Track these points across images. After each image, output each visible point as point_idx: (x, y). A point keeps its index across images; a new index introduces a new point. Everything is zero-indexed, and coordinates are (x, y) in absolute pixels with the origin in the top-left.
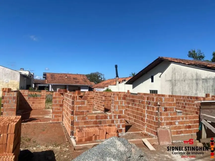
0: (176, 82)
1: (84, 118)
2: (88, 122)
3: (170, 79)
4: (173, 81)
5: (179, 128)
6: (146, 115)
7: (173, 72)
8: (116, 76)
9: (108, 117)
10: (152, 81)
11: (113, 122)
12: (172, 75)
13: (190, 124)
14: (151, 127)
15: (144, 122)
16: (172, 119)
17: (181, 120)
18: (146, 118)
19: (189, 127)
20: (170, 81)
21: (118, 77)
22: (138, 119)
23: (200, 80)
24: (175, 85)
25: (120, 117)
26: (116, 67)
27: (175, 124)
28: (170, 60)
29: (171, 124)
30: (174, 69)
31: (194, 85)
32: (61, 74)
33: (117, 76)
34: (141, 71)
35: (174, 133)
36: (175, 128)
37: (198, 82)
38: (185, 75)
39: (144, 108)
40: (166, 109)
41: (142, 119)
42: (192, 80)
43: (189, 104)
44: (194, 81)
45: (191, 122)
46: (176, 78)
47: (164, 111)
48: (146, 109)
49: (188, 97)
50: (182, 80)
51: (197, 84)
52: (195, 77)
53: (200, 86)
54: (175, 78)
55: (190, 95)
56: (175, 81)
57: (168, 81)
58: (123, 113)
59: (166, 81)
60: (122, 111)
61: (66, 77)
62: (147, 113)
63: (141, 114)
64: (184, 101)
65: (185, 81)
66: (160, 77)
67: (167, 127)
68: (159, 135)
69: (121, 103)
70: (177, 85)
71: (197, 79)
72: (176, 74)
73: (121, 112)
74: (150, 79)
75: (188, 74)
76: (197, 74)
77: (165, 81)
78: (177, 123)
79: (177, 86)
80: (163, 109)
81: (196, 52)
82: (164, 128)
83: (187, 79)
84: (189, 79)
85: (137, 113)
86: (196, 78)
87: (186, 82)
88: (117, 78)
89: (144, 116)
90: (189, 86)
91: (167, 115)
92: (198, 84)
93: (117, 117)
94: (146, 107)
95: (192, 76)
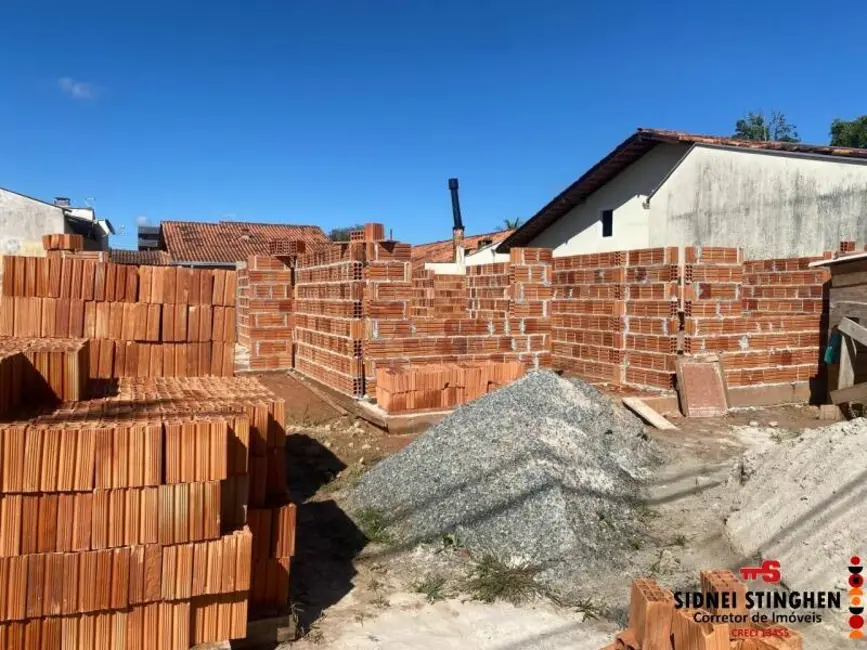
0: (713, 221)
1: (401, 329)
2: (416, 342)
3: (689, 209)
4: (702, 216)
5: (752, 360)
6: (626, 319)
7: (700, 180)
8: (453, 225)
9: (491, 327)
10: (607, 232)
11: (506, 344)
12: (698, 194)
13: (789, 348)
14: (646, 360)
15: (619, 345)
16: (728, 326)
17: (759, 332)
18: (626, 332)
19: (786, 358)
20: (689, 216)
21: (463, 228)
22: (588, 340)
23: (810, 203)
24: (710, 232)
25: (531, 327)
26: (454, 185)
27: (738, 347)
28: (686, 139)
29: (723, 344)
30: (705, 169)
31: (788, 223)
32: (223, 225)
33: (458, 225)
34: (563, 194)
35: (733, 378)
36: (738, 360)
37: (802, 209)
38: (748, 188)
39: (618, 295)
40: (707, 291)
41: (608, 339)
42: (777, 205)
43: (770, 292)
44: (788, 208)
45: (792, 340)
46: (714, 203)
47: (702, 297)
48: (627, 299)
49: (768, 264)
50: (737, 210)
51: (798, 219)
52: (790, 194)
53: (810, 225)
54: (710, 204)
55: (768, 256)
56: (709, 214)
57: (680, 217)
58: (545, 313)
59: (673, 218)
60: (540, 304)
61: (246, 237)
62: (628, 313)
63: (603, 322)
64: (752, 281)
65: (747, 210)
66: (646, 205)
67: (712, 356)
68: (680, 384)
69: (538, 275)
70: (714, 229)
71: (797, 201)
72: (715, 187)
73: (536, 308)
74: (599, 225)
75: (762, 185)
76: (798, 177)
77: (668, 220)
78: (744, 344)
79: (717, 233)
80: (698, 291)
81: (765, 125)
82: (700, 360)
83: (759, 204)
84: (766, 204)
85: (586, 322)
86: (794, 196)
87: (754, 215)
88: (459, 232)
89: (618, 325)
90: (764, 232)
91: (711, 311)
92: (803, 219)
93: (522, 327)
94: (627, 292)
95: (780, 190)
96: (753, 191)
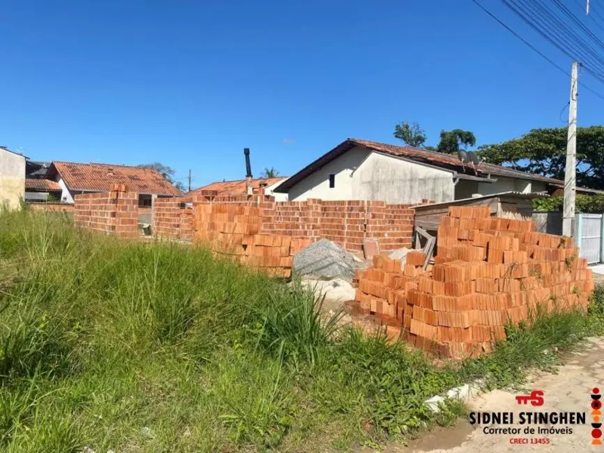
0: (379, 185)
3: (369, 179)
4: (375, 183)
5: (389, 241)
6: (346, 226)
7: (374, 167)
8: (246, 174)
9: (301, 227)
10: (332, 185)
11: (305, 233)
12: (373, 173)
13: (402, 237)
14: (353, 240)
15: (343, 235)
16: (381, 228)
17: (391, 231)
18: (346, 230)
19: (401, 241)
20: (370, 182)
21: (252, 176)
22: (332, 234)
23: (416, 181)
25: (314, 227)
26: (247, 152)
27: (384, 236)
28: (369, 146)
29: (379, 235)
30: (376, 162)
31: (407, 189)
32: (94, 165)
33: (249, 174)
35: (382, 247)
36: (384, 241)
37: (413, 183)
38: (393, 173)
39: (343, 216)
40: (374, 216)
41: (339, 233)
42: (404, 181)
43: (399, 217)
44: (408, 183)
45: (403, 234)
46: (380, 177)
47: (372, 218)
48: (347, 218)
49: (398, 206)
50: (389, 181)
51: (411, 187)
52: (409, 177)
53: (416, 191)
54: (378, 178)
55: (400, 203)
56: (378, 182)
57: (366, 183)
58: (319, 222)
59: (363, 183)
60: (317, 219)
61: (112, 174)
62: (347, 223)
63: (338, 227)
64: (393, 212)
65: (393, 182)
66: (351, 176)
67: (375, 239)
68: (365, 247)
69: (317, 209)
70: (380, 189)
71: (411, 180)
72: (380, 170)
73: (316, 220)
74: (328, 182)
75: (399, 172)
76: (411, 172)
77: (361, 184)
78: (386, 235)
79: (380, 192)
80: (371, 216)
81: (409, 129)
82: (371, 240)
83: (397, 180)
84: (400, 180)
85: (331, 227)
87: (395, 184)
88: (250, 178)
89: (343, 228)
90: (399, 192)
91: (375, 223)
92: (413, 188)
93: (311, 227)
94: (347, 216)
95: (405, 175)
96: (395, 174)
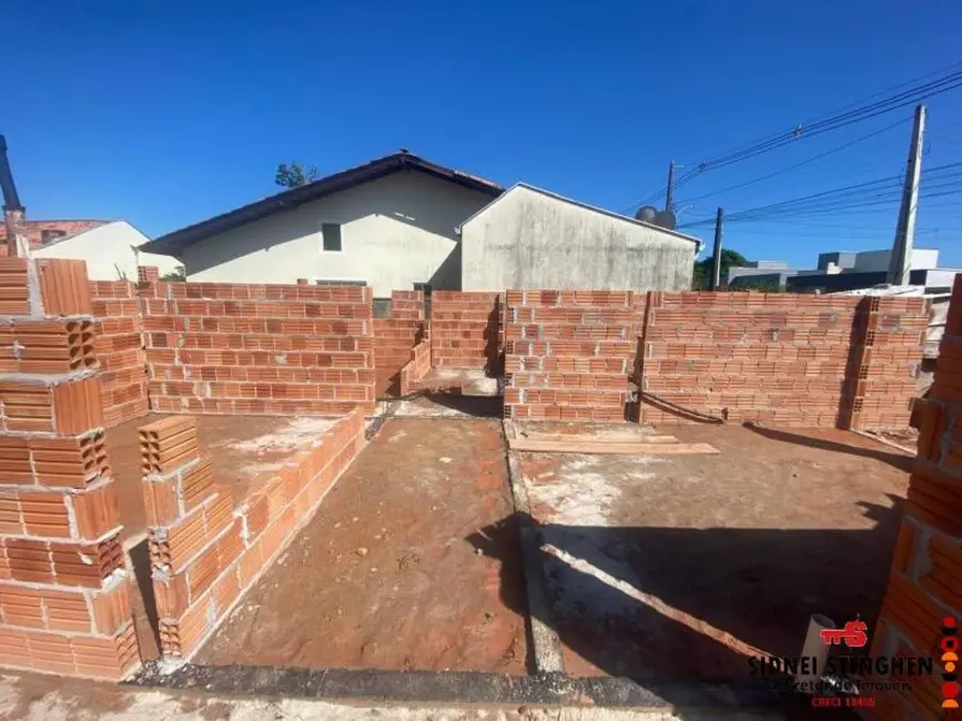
0: (535, 255)
3: (508, 241)
4: (525, 251)
7: (522, 218)
12: (519, 230)
20: (511, 248)
23: (621, 251)
24: (532, 265)
30: (526, 217)
31: (602, 266)
37: (615, 255)
38: (569, 233)
42: (595, 249)
44: (603, 253)
46: (537, 240)
50: (559, 249)
51: (611, 262)
52: (605, 242)
53: (619, 268)
54: (532, 240)
56: (531, 248)
57: (500, 247)
59: (490, 247)
65: (568, 251)
70: (535, 261)
71: (611, 249)
72: (538, 226)
75: (583, 232)
76: (611, 235)
77: (485, 249)
79: (538, 267)
83: (579, 247)
84: (586, 248)
86: (608, 245)
87: (575, 254)
90: (583, 268)
92: (615, 263)
95: (598, 240)
96: (574, 235)
